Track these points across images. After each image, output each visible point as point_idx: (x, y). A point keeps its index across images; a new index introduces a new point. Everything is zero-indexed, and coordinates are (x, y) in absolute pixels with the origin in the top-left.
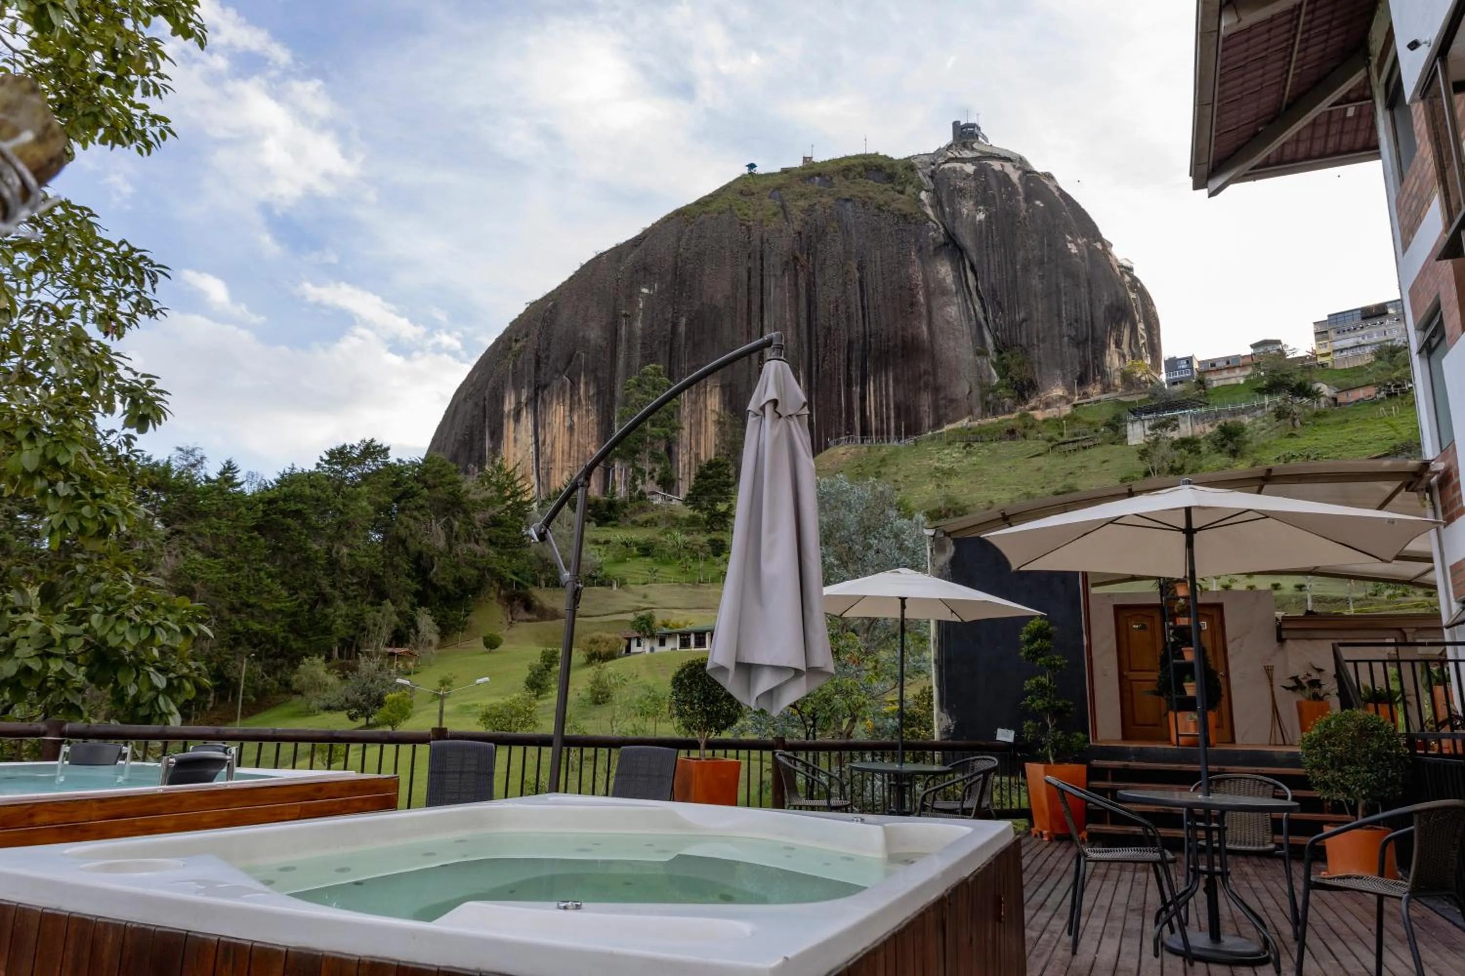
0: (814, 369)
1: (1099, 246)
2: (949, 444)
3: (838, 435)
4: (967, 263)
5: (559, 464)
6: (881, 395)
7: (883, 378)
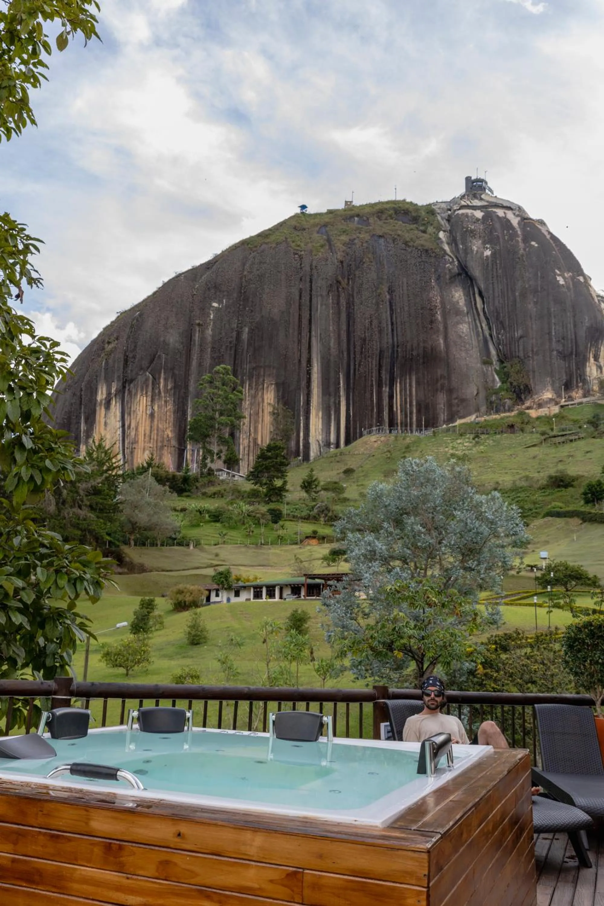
0: (352, 371)
1: (581, 279)
2: (461, 435)
3: (371, 426)
4: (476, 289)
5: (141, 444)
6: (405, 395)
7: (408, 380)
